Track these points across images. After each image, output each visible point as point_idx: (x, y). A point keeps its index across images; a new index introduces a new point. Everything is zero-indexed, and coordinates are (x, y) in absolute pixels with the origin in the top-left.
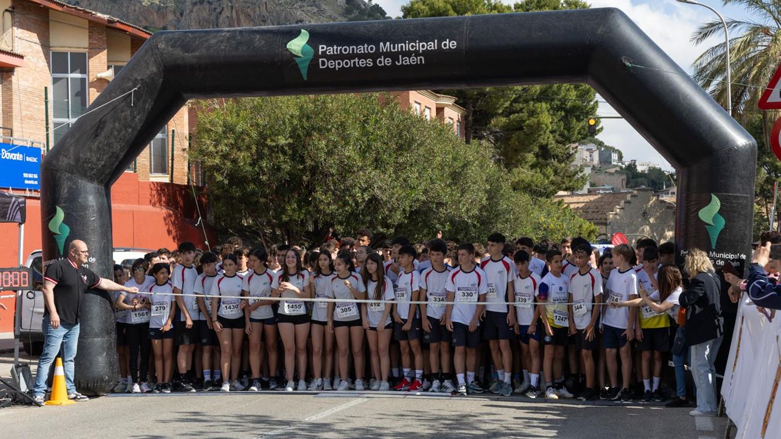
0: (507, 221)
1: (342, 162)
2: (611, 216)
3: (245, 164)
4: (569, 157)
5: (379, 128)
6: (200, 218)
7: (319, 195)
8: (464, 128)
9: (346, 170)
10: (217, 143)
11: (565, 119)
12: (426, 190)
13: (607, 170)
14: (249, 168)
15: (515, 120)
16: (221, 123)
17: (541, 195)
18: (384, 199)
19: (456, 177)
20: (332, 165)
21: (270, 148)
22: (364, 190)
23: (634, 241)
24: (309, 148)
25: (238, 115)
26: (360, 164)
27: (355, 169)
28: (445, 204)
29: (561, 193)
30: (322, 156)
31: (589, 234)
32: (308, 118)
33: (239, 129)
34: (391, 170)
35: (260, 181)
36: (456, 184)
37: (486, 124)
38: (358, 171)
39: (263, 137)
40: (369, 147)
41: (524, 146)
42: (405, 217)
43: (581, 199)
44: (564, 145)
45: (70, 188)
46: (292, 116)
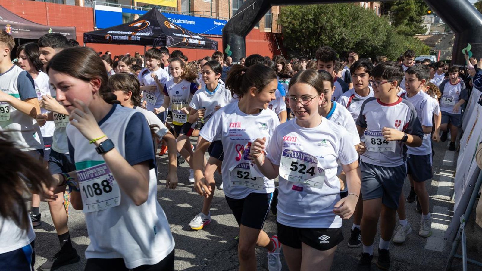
0: (393, 46)
1: (332, 25)
2: (436, 43)
3: (297, 26)
4: (421, 21)
5: (346, 12)
6: (279, 47)
7: (323, 37)
8: (380, 10)
9: (333, 28)
10: (287, 18)
11: (421, 6)
12: (363, 35)
13: (438, 25)
14: (298, 27)
15: (401, 7)
16: (289, 10)
17: (409, 35)
18: (347, 38)
19: (374, 30)
20: (328, 26)
21: (306, 19)
22: (339, 35)
23: (445, 53)
24: (320, 20)
25: (295, 8)
26: (338, 26)
27: (337, 27)
28: (370, 40)
29: (417, 35)
30: (325, 23)
31: (427, 51)
32: (320, 8)
33: (295, 13)
34: (350, 28)
35: (302, 32)
36: (374, 33)
37: (389, 9)
38: (338, 28)
39: (304, 15)
40: (342, 19)
41: (404, 17)
42: (354, 45)
43: (425, 37)
44: (420, 16)
45: (232, 38)
46: (314, 8)
